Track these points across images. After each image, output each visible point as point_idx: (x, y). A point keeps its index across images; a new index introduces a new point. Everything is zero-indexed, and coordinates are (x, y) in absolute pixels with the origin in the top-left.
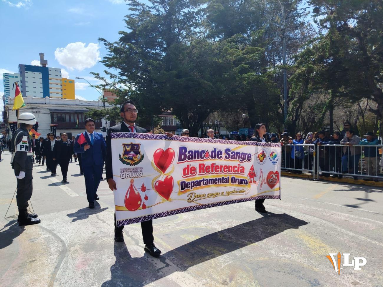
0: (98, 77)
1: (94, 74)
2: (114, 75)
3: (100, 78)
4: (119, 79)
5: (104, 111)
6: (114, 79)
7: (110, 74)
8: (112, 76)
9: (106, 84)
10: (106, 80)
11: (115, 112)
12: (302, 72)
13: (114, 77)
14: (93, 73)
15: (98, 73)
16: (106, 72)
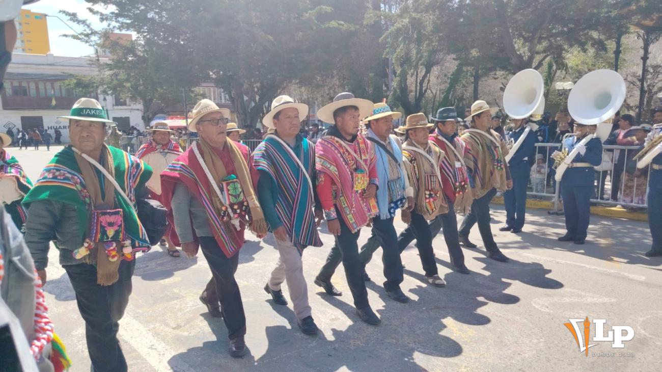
0: (75, 19)
1: (67, 14)
2: (106, 15)
3: (79, 22)
4: (116, 22)
5: (97, 79)
6: (109, 22)
7: (100, 14)
8: (104, 17)
9: (90, 32)
10: (90, 24)
11: (117, 79)
12: (403, 26)
13: (107, 19)
14: (64, 12)
15: (75, 12)
16: (91, 10)
